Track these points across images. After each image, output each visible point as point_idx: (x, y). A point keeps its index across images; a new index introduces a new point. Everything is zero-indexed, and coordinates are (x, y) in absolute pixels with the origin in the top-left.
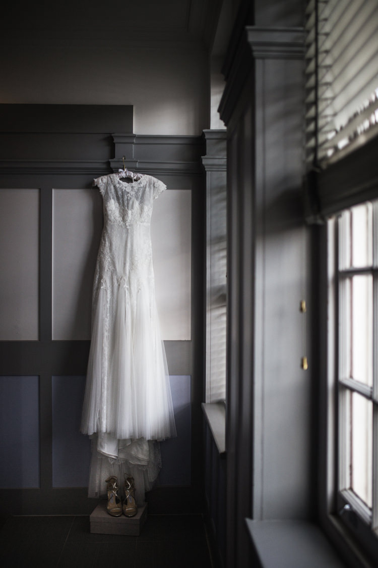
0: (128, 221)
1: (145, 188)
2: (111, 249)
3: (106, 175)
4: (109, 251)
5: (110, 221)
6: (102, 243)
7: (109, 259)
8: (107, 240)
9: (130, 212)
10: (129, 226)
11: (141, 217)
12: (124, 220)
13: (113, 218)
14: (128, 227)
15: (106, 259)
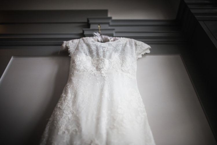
0: (105, 68)
1: (125, 45)
2: (74, 101)
3: (77, 38)
4: (70, 104)
5: (78, 70)
6: (62, 97)
7: (70, 116)
8: (69, 91)
9: (107, 61)
10: (106, 74)
11: (122, 66)
12: (98, 69)
13: (82, 67)
14: (104, 75)
15: (64, 115)
